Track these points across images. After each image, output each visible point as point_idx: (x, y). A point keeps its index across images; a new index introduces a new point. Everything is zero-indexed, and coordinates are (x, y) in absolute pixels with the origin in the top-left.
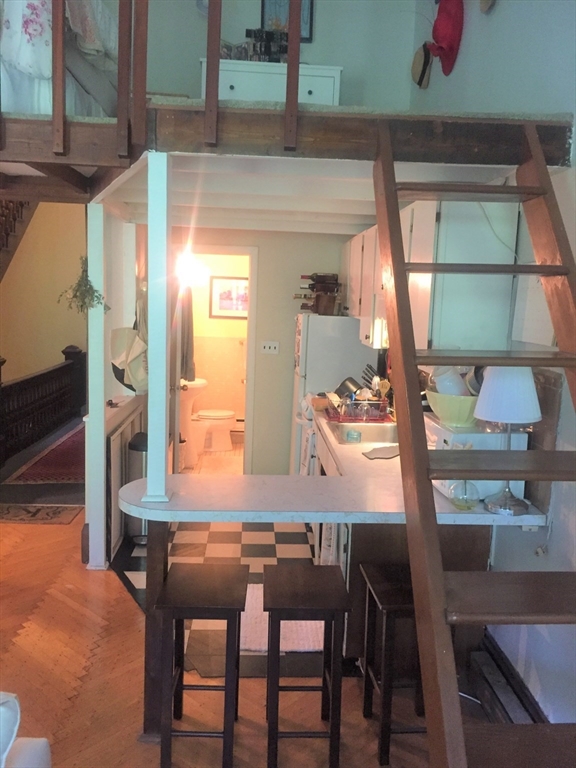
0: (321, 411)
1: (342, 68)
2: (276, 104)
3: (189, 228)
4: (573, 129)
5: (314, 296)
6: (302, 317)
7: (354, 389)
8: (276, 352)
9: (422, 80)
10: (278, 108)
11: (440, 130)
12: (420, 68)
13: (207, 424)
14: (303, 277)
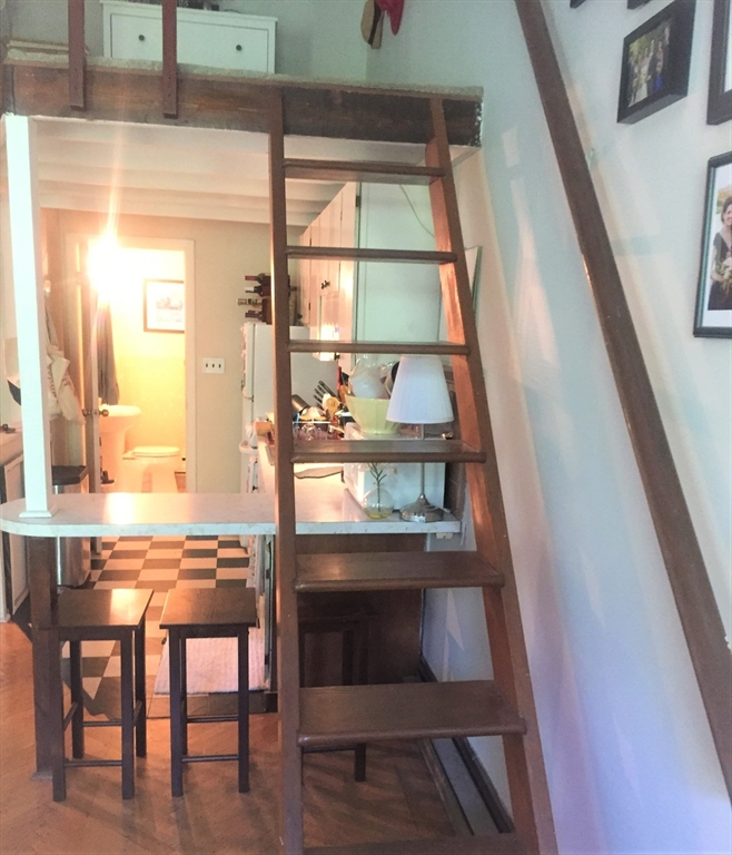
0: (264, 435)
1: (276, 19)
2: (154, 63)
3: (106, 215)
4: (482, 105)
5: (260, 301)
6: (247, 327)
7: (299, 407)
8: (221, 371)
9: (373, 37)
10: (156, 69)
11: (339, 101)
12: (371, 23)
13: (145, 462)
14: (247, 278)
